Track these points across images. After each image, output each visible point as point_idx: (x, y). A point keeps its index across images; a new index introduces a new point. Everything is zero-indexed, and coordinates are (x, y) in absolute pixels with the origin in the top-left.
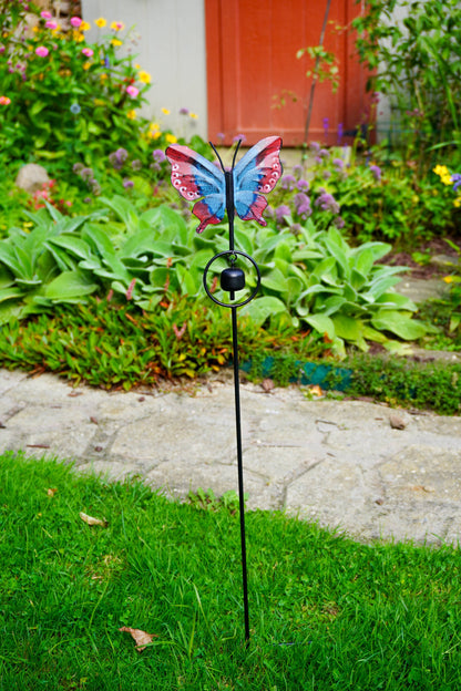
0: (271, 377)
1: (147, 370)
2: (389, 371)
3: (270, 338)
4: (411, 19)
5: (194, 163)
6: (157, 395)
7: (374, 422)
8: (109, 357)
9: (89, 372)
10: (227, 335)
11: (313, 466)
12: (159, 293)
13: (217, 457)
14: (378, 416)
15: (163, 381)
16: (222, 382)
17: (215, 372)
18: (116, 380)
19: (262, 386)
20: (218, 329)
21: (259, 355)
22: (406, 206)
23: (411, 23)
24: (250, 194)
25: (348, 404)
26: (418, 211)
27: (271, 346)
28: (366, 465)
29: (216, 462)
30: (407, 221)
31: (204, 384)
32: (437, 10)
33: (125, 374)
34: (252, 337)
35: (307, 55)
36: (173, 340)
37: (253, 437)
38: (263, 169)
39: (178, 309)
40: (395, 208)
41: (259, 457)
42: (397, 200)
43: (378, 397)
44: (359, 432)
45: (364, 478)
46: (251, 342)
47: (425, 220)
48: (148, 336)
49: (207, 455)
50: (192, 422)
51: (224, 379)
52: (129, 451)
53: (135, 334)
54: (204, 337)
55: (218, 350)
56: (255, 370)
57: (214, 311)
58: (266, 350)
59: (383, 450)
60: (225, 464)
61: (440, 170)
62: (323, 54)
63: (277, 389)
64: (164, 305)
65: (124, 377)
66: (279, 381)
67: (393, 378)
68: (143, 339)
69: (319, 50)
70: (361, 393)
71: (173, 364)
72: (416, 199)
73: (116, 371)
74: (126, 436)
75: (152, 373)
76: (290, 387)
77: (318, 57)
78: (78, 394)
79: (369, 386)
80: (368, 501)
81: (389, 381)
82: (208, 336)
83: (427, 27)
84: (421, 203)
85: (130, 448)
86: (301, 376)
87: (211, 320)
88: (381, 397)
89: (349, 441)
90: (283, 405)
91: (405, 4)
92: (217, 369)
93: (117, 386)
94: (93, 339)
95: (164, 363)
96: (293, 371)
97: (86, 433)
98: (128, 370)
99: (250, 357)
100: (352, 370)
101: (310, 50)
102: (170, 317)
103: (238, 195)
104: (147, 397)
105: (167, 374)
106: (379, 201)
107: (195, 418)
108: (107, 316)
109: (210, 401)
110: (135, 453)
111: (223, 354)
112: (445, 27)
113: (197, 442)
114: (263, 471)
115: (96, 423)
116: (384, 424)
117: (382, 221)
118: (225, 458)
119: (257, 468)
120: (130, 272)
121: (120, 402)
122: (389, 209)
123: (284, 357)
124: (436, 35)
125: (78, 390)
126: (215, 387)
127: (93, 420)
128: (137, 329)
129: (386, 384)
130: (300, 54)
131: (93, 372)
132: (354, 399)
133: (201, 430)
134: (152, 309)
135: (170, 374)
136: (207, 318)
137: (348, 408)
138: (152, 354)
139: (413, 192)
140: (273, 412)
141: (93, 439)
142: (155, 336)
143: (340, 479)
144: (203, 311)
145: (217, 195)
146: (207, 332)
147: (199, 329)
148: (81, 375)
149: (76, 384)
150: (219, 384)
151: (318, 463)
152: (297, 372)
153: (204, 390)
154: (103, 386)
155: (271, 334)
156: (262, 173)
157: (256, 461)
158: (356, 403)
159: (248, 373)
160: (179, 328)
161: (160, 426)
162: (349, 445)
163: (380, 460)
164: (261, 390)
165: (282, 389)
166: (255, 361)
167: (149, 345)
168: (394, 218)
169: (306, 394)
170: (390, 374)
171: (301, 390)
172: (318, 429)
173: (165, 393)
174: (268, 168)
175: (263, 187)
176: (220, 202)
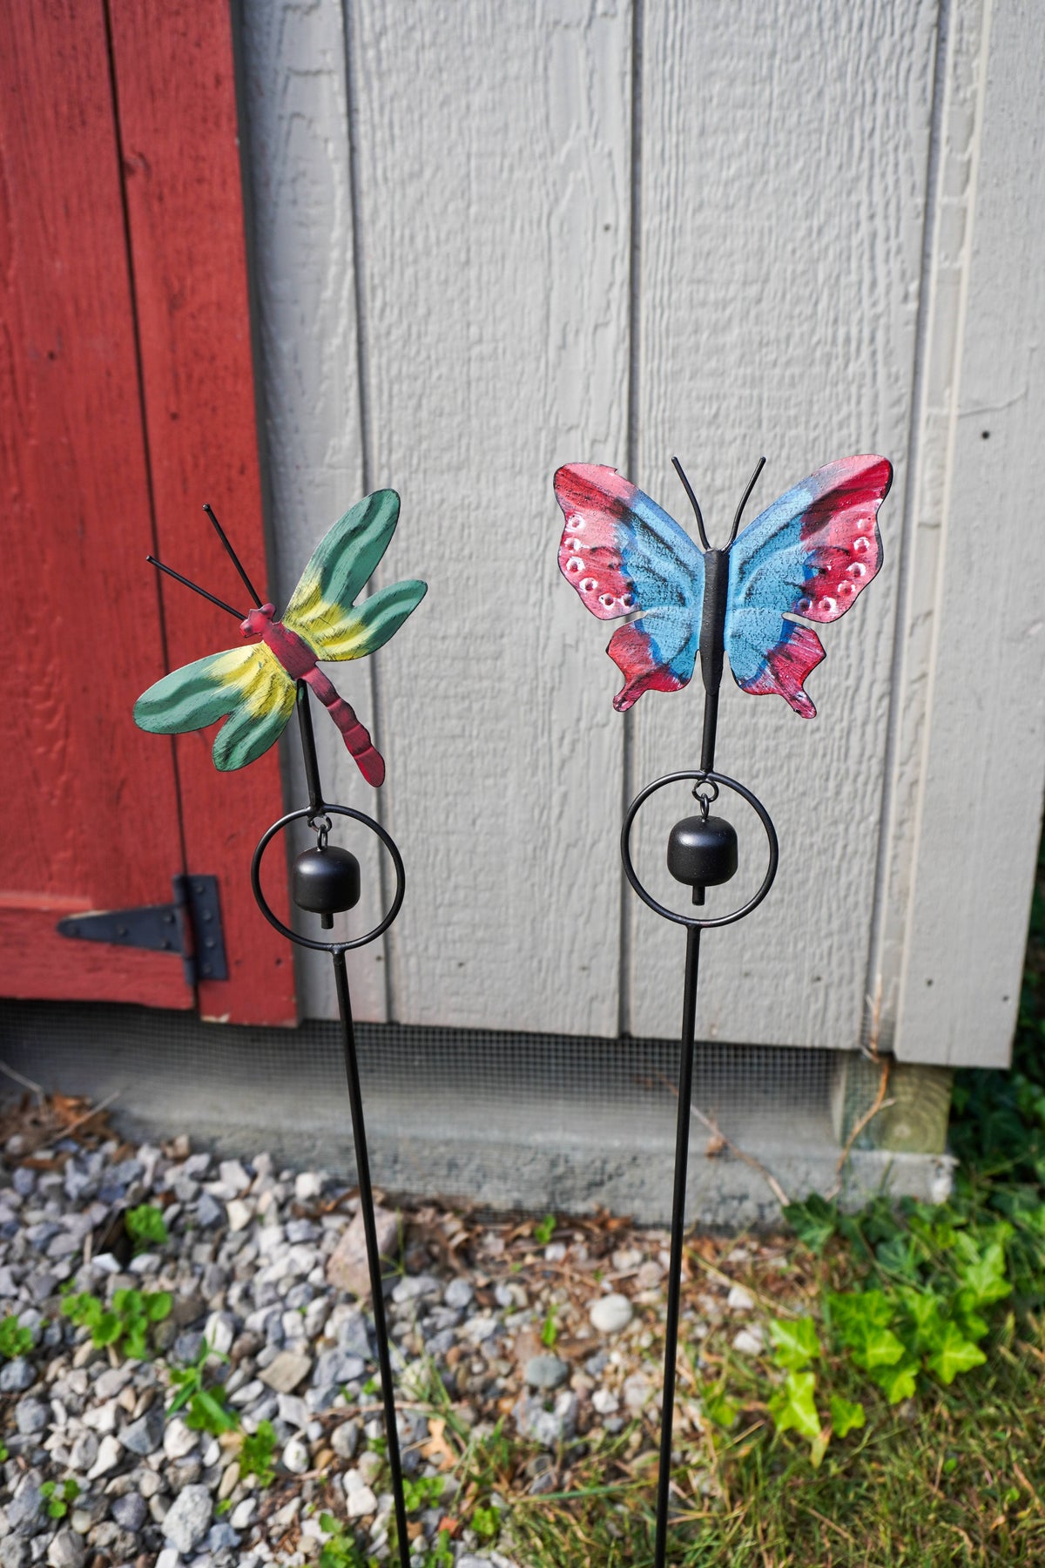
5: (624, 513)
38: (819, 552)
103: (736, 618)
156: (818, 562)
174: (839, 549)
175: (816, 605)
176: (683, 633)
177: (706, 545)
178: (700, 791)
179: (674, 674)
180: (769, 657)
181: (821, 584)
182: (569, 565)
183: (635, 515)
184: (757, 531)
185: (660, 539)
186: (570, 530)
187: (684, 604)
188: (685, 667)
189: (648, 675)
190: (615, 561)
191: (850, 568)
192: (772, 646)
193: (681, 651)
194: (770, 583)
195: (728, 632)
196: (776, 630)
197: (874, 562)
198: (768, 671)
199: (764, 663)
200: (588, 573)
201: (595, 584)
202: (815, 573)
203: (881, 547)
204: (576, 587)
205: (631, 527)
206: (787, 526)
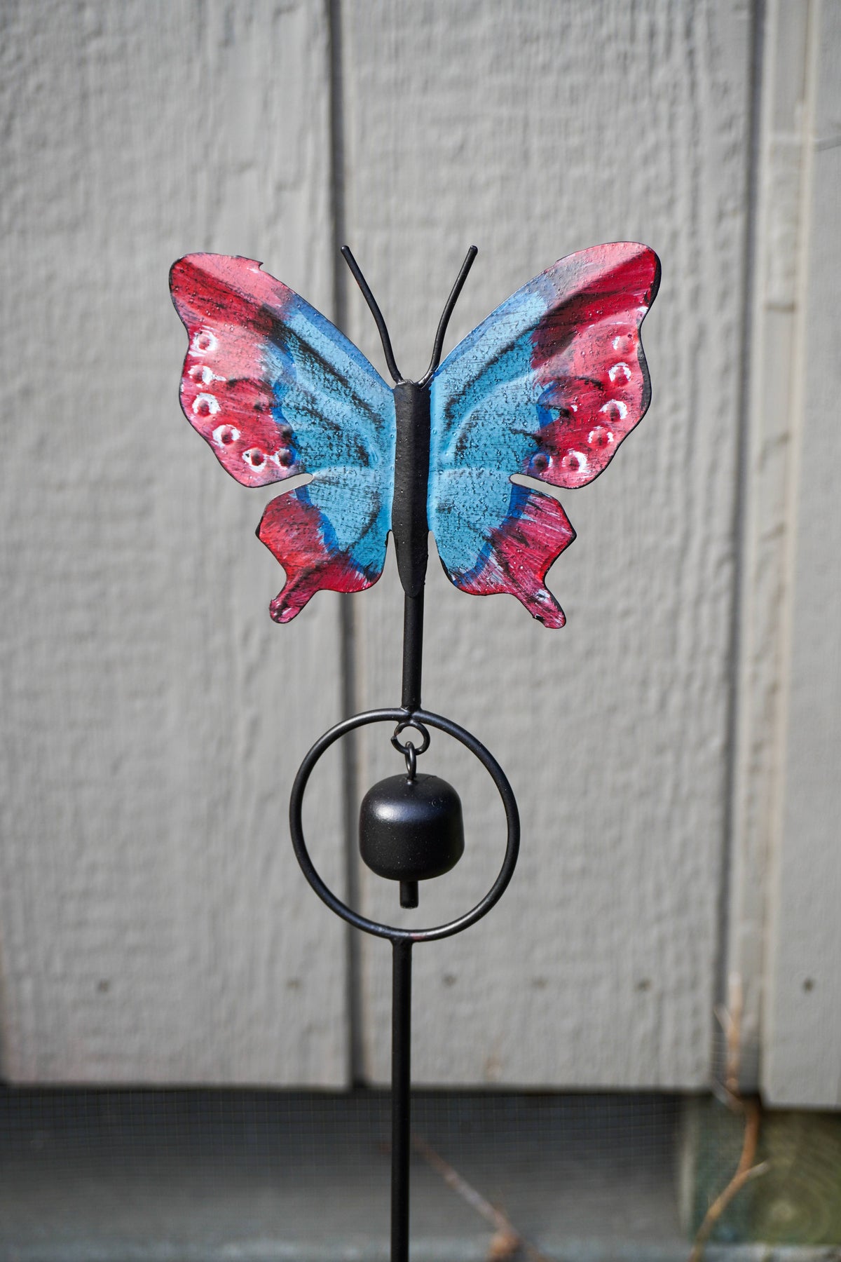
174: (587, 381)
175: (557, 462)
176: (367, 506)
177: (396, 375)
178: (403, 739)
179: (357, 567)
180: (494, 540)
181: (563, 431)
182: (196, 405)
183: (291, 331)
184: (469, 355)
185: (328, 367)
186: (196, 353)
187: (366, 463)
188: (372, 556)
189: (318, 569)
190: (264, 399)
191: (605, 408)
192: (497, 524)
193: (365, 532)
194: (491, 430)
195: (433, 504)
196: (501, 499)
197: (638, 399)
198: (493, 559)
199: (487, 548)
200: (224, 418)
201: (236, 434)
202: (555, 416)
203: (647, 377)
204: (208, 438)
205: (285, 350)
206: (511, 347)
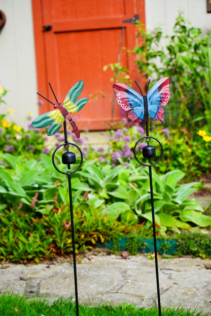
0: (126, 250)
1: (48, 250)
2: (199, 239)
3: (122, 227)
4: (171, 46)
5: (127, 91)
6: (57, 264)
7: (196, 267)
8: (24, 244)
9: (12, 254)
10: (96, 226)
11: (167, 289)
12: (51, 203)
13: (108, 290)
14: (197, 264)
15: (58, 257)
16: (95, 255)
17: (90, 250)
18: (30, 257)
19: (122, 256)
20: (91, 222)
21: (117, 237)
22: (184, 155)
23: (172, 49)
24: (156, 106)
25: (177, 260)
26: (192, 158)
27: (123, 232)
28: (198, 287)
29: (107, 292)
30: (186, 163)
31: (85, 257)
32: (186, 41)
33: (36, 252)
34: (111, 227)
35: (109, 68)
36: (63, 231)
37: (126, 279)
38: (162, 94)
39: (65, 212)
40: (177, 156)
41: (133, 288)
42: (179, 151)
43: (195, 254)
44: (188, 272)
45: (199, 292)
46: (111, 230)
47: (196, 163)
48: (47, 230)
49: (101, 289)
50: (85, 275)
51: (96, 253)
52: (51, 291)
53: (38, 230)
54: (83, 227)
55: (91, 236)
56: (115, 246)
57: (87, 212)
58: (121, 234)
59: (206, 279)
60: (113, 293)
61: (202, 133)
62: (120, 68)
63: (130, 257)
64: (54, 210)
65: (34, 255)
66: (131, 252)
67: (203, 242)
68: (44, 231)
69: (118, 65)
70: (183, 254)
71: (65, 245)
72: (190, 150)
73: (29, 251)
74: (46, 284)
75: (52, 252)
76: (138, 255)
77: (116, 70)
78: (6, 267)
79: (188, 249)
80: (205, 302)
81: (200, 244)
82: (85, 227)
83: (181, 50)
84: (193, 153)
85: (51, 290)
86: (145, 247)
87: (85, 217)
88: (197, 255)
89: (184, 276)
90: (137, 264)
91: (167, 37)
92: (91, 248)
93: (31, 261)
94: (11, 235)
95: (59, 245)
96: (140, 245)
97: (20, 285)
98: (37, 250)
99: (112, 239)
100: (177, 240)
101: (112, 66)
102: (60, 217)
103: (150, 107)
104: (51, 266)
105: (61, 252)
106: (168, 153)
107: (86, 273)
108: (18, 220)
109: (91, 265)
110: (56, 291)
111: (94, 238)
112: (193, 50)
113: (92, 284)
114: (139, 294)
115: (25, 280)
116: (202, 268)
117: (170, 165)
118: (112, 290)
119: (134, 293)
120: (28, 194)
121: (34, 269)
122: (175, 157)
123: (133, 236)
124: (187, 55)
125: (5, 265)
126: (92, 258)
127: (21, 279)
128: (39, 226)
129: (198, 246)
130: (105, 68)
131: (15, 253)
132: (180, 257)
133: (92, 279)
134: (48, 213)
135: (63, 252)
136: (83, 216)
137: (178, 261)
138: (51, 240)
139: (187, 147)
140: (133, 267)
141: (25, 287)
142: (52, 229)
143: (185, 294)
144: (80, 212)
145: (139, 108)
146: (85, 224)
147: (79, 223)
148: (6, 257)
149: (3, 262)
150: (93, 256)
151: (170, 288)
152: (143, 245)
153: (86, 260)
154: (22, 262)
155: (123, 224)
156: (162, 96)
157: (132, 289)
158: (182, 259)
159: (111, 249)
160: (67, 223)
161: (65, 278)
162: (185, 278)
163: (205, 284)
164: (121, 257)
165: (134, 257)
166: (114, 240)
167: (48, 235)
168: (178, 162)
169: (149, 257)
170: (200, 240)
171: (146, 256)
172: (163, 272)
173: (61, 263)
